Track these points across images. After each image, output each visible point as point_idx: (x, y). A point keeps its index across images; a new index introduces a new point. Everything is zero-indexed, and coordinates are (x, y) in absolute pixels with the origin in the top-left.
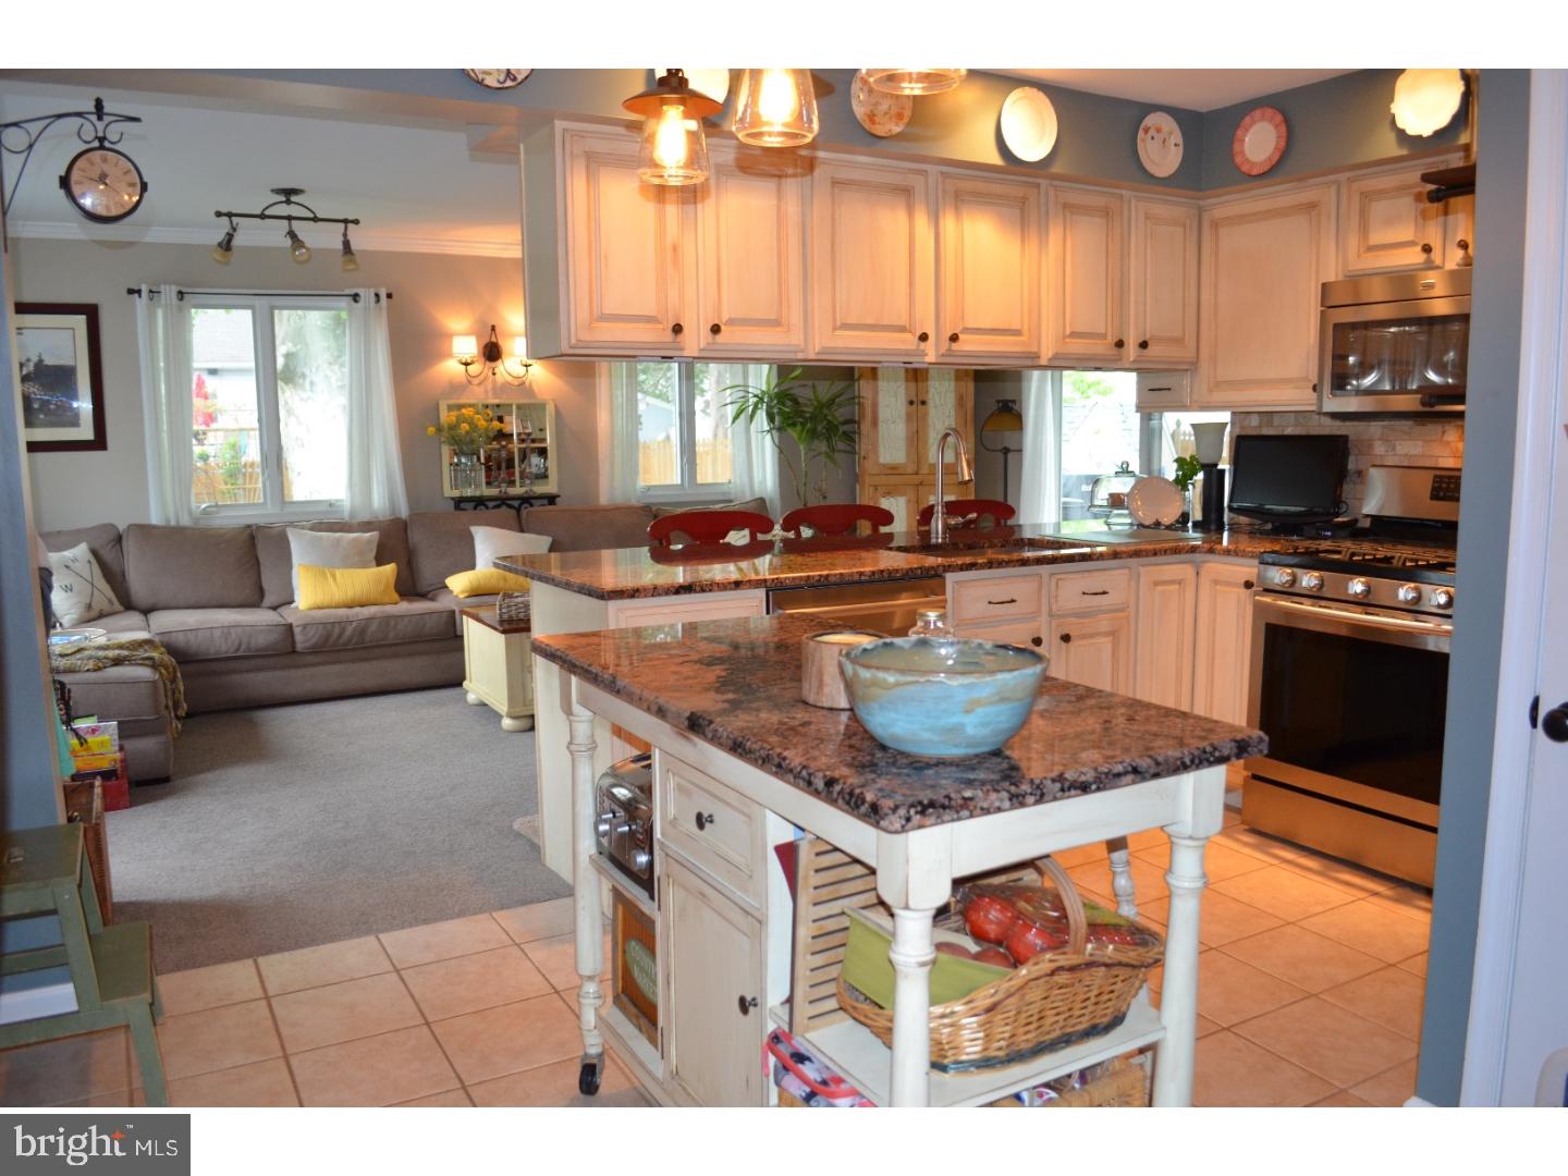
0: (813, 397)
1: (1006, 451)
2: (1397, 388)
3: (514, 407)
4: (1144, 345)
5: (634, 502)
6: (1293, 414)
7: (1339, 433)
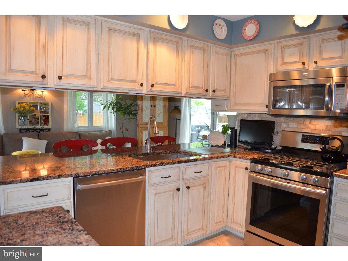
0: (125, 104)
1: (176, 119)
2: (290, 107)
3: (39, 103)
4: (214, 91)
5: (74, 131)
6: (257, 114)
7: (271, 120)
